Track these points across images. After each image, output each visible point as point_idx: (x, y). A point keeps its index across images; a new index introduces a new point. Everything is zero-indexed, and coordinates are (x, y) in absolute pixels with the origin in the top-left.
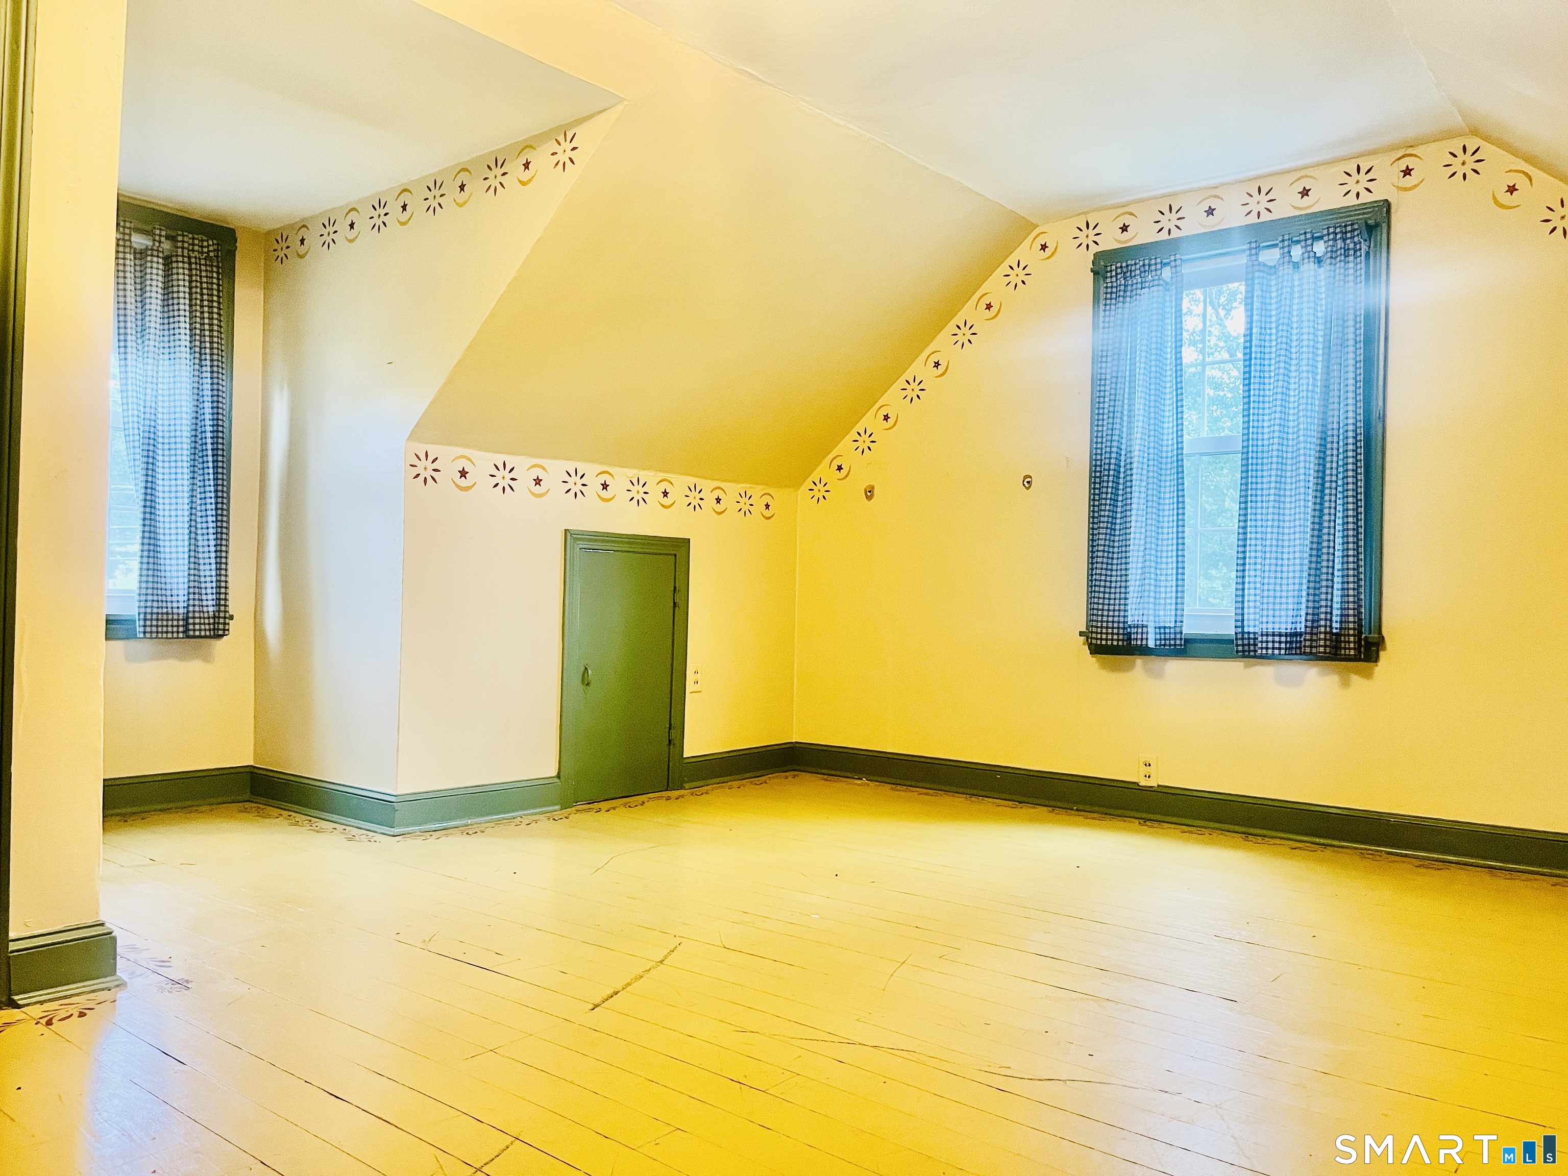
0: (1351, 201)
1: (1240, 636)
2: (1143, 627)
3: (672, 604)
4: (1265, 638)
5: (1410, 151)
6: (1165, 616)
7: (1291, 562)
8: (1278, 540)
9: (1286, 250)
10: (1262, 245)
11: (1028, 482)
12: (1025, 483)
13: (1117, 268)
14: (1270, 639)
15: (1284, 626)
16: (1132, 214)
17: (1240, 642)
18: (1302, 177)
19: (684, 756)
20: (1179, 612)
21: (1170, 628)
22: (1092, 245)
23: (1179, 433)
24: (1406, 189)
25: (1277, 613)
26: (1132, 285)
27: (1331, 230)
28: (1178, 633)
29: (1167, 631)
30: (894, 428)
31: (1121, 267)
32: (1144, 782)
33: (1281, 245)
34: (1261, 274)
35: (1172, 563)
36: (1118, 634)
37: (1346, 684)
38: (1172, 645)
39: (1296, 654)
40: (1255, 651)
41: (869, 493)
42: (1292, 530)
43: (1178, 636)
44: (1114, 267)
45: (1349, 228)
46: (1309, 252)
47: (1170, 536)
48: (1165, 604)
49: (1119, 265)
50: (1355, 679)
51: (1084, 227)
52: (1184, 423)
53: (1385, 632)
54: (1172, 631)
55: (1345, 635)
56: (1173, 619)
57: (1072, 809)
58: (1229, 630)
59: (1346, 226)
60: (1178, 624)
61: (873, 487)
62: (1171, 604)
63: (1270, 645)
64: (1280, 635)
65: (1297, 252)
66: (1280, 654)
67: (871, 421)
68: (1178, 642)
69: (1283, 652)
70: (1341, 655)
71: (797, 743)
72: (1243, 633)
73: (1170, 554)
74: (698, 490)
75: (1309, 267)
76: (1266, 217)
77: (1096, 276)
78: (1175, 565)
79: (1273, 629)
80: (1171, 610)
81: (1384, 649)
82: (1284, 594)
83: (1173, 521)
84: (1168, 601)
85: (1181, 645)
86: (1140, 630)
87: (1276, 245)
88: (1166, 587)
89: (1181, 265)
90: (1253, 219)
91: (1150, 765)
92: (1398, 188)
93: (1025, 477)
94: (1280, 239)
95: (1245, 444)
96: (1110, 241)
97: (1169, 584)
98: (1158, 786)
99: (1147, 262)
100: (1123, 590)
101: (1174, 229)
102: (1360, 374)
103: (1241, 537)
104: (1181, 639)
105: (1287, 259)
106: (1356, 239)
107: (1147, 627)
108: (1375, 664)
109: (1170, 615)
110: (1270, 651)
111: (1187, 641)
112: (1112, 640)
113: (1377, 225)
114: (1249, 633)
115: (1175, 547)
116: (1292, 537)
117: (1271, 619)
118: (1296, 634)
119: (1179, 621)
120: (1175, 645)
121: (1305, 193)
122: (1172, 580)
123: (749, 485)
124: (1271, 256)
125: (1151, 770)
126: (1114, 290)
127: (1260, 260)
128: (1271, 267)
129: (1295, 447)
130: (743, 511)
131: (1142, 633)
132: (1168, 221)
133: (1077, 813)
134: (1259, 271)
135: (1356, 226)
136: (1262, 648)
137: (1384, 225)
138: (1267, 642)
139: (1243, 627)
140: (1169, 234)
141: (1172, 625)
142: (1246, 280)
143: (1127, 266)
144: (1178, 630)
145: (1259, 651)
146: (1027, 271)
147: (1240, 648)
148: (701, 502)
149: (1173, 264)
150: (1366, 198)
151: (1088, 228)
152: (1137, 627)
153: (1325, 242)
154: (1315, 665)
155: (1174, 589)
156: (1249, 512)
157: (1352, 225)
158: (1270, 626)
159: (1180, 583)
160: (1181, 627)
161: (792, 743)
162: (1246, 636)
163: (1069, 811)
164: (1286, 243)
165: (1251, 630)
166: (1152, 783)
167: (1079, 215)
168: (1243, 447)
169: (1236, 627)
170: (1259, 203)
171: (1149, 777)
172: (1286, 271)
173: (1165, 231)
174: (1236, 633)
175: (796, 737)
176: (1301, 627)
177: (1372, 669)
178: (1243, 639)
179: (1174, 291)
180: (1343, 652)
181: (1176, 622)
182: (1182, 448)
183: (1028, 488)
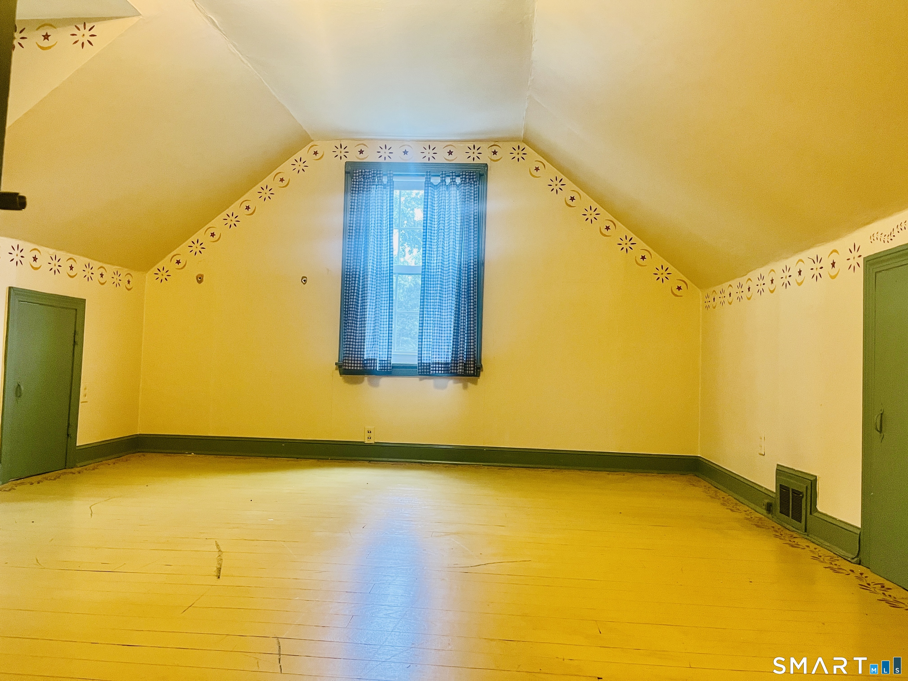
0: (470, 161)
1: (420, 365)
2: (374, 360)
3: (73, 343)
4: (434, 366)
5: (496, 143)
6: (382, 354)
7: (446, 329)
8: (440, 318)
9: (443, 179)
10: (432, 174)
11: (304, 280)
12: (303, 281)
13: (359, 172)
14: (437, 366)
15: (443, 360)
16: (365, 145)
17: (420, 368)
18: (449, 145)
19: (77, 445)
20: (389, 353)
21: (385, 361)
22: (343, 157)
23: (391, 262)
24: (494, 161)
25: (440, 353)
26: (367, 182)
27: (464, 173)
28: (389, 363)
29: (383, 362)
30: (217, 242)
31: (362, 172)
32: (367, 442)
33: (441, 176)
34: (432, 189)
35: (386, 328)
36: (360, 364)
37: (465, 387)
38: (386, 369)
39: (446, 373)
40: (429, 372)
41: (200, 279)
42: (446, 314)
43: (389, 365)
44: (357, 171)
45: (472, 174)
46: (454, 182)
47: (385, 314)
48: (383, 349)
49: (360, 171)
50: (470, 385)
51: (339, 147)
52: (394, 257)
53: (482, 363)
54: (386, 362)
55: (469, 364)
56: (386, 356)
57: (328, 459)
58: (415, 362)
59: (470, 173)
60: (389, 359)
61: (202, 276)
62: (386, 348)
63: (437, 369)
64: (442, 364)
65: (448, 180)
66: (441, 373)
67: (202, 235)
68: (389, 368)
69: (443, 372)
70: (466, 373)
71: (140, 434)
72: (421, 363)
73: (385, 323)
74: (91, 267)
75: (453, 189)
76: (432, 161)
77: (346, 174)
78: (387, 329)
79: (439, 361)
80: (385, 352)
81: (482, 371)
82: (443, 344)
83: (387, 306)
84: (384, 347)
85: (390, 369)
86: (373, 361)
87: (439, 176)
88: (383, 340)
89: (392, 177)
90: (426, 160)
91: (371, 432)
92: (491, 159)
93: (303, 278)
94: (441, 173)
95: (424, 270)
96: (354, 157)
97: (385, 338)
98: (375, 443)
99: (375, 172)
100: (363, 341)
101: (387, 158)
102: (476, 243)
103: (421, 316)
104: (390, 366)
105: (444, 183)
106: (475, 180)
107: (376, 360)
108: (478, 378)
109: (385, 354)
110: (437, 372)
111: (393, 367)
112: (357, 367)
113: (483, 175)
114: (424, 363)
115: (388, 320)
116: (446, 317)
117: (438, 356)
118: (448, 364)
119: (389, 357)
120: (387, 369)
121: (450, 153)
122: (386, 337)
123: (119, 267)
124: (435, 180)
125: (371, 435)
126: (358, 183)
127: (431, 181)
128: (435, 186)
129: (447, 274)
130: (115, 284)
131: (374, 363)
132: (385, 153)
133: (331, 460)
134: (430, 187)
135: (475, 174)
136: (433, 370)
137: (485, 175)
138: (436, 367)
139: (421, 360)
140: (385, 159)
141: (386, 359)
142: (425, 190)
143: (365, 172)
144: (389, 362)
145: (432, 372)
146: (305, 164)
147: (420, 371)
148: (92, 275)
149: (389, 175)
150: (477, 161)
151: (341, 147)
152: (372, 360)
153: (461, 178)
154: (451, 379)
155: (387, 341)
156: (425, 304)
157: (473, 172)
158: (437, 359)
159: (390, 338)
160: (390, 360)
161: (137, 435)
162: (423, 365)
163: (327, 460)
164: (444, 176)
165: (425, 362)
166: (372, 441)
167: (337, 140)
168: (422, 272)
169: (418, 360)
170: (429, 153)
171: (370, 438)
172: (444, 189)
173: (383, 158)
174: (418, 363)
175: (140, 431)
176: (449, 360)
177: (477, 380)
178: (421, 366)
179: (389, 189)
180: (467, 372)
181: (388, 358)
182: (392, 270)
183: (304, 284)
